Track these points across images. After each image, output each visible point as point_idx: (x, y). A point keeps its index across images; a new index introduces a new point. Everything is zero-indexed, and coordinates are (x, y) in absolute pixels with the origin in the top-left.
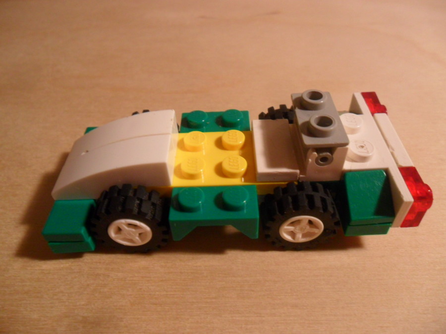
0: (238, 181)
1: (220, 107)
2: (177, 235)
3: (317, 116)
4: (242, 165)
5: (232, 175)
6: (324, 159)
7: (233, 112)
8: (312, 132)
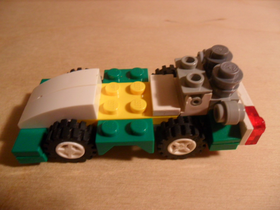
0: (140, 116)
1: (129, 66)
2: (100, 151)
3: (191, 74)
4: (143, 105)
5: (137, 112)
6: (197, 102)
7: (137, 69)
8: (188, 85)
